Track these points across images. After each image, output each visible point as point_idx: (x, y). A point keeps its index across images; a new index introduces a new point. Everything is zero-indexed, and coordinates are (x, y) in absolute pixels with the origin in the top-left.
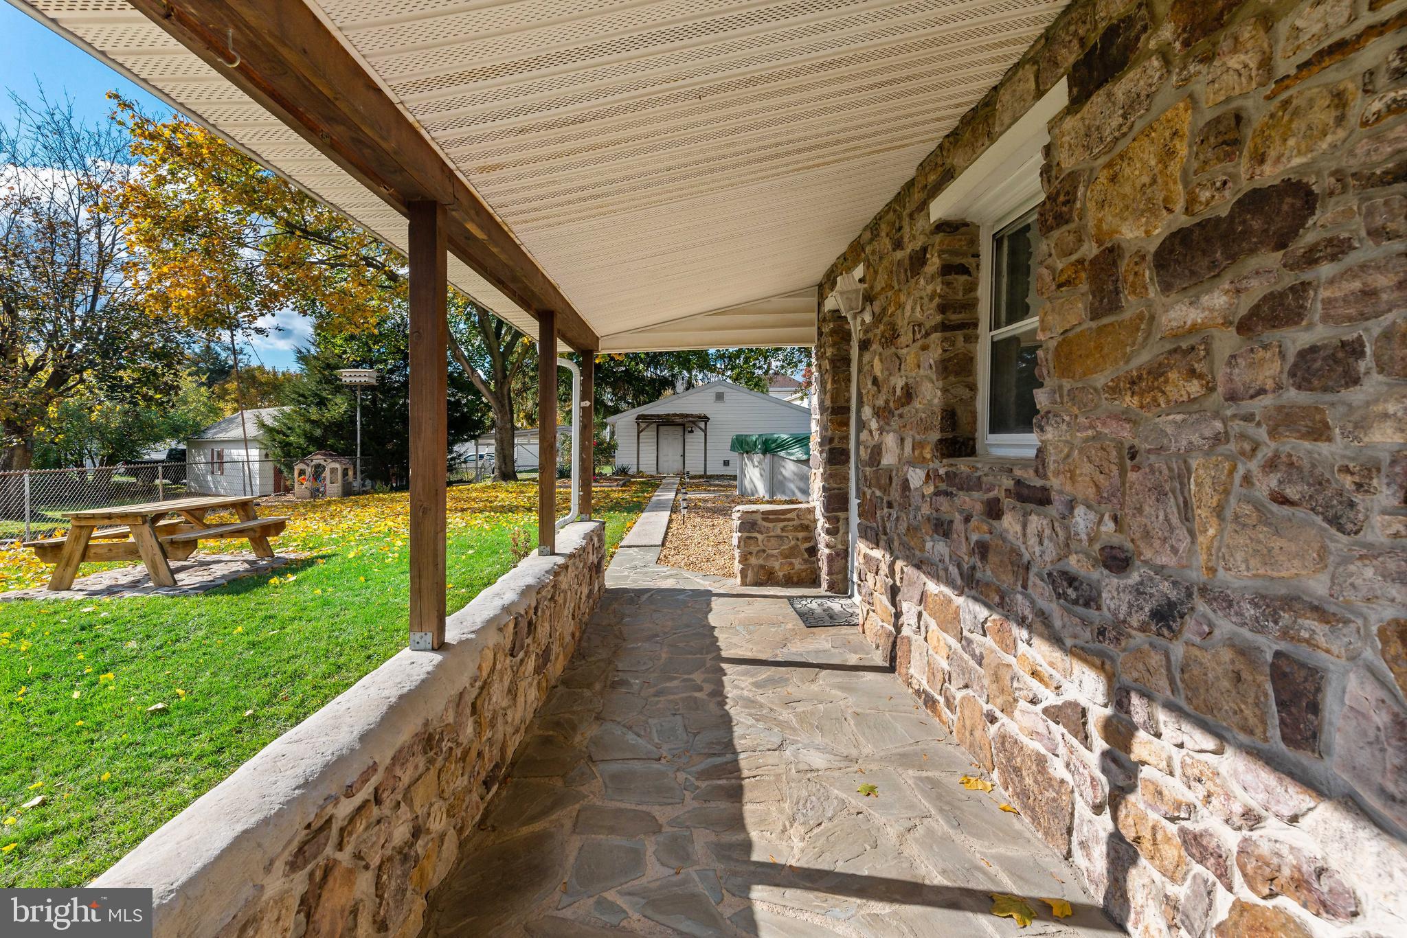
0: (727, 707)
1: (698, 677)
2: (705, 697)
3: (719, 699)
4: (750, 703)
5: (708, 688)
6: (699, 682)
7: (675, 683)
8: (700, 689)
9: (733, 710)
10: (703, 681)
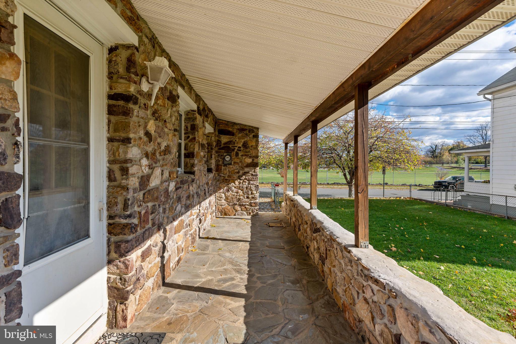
0: (248, 269)
1: (259, 285)
2: (256, 274)
3: (250, 273)
4: (239, 271)
5: (254, 279)
6: (259, 282)
7: (269, 282)
8: (258, 278)
9: (246, 269)
10: (257, 282)
